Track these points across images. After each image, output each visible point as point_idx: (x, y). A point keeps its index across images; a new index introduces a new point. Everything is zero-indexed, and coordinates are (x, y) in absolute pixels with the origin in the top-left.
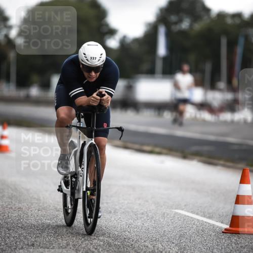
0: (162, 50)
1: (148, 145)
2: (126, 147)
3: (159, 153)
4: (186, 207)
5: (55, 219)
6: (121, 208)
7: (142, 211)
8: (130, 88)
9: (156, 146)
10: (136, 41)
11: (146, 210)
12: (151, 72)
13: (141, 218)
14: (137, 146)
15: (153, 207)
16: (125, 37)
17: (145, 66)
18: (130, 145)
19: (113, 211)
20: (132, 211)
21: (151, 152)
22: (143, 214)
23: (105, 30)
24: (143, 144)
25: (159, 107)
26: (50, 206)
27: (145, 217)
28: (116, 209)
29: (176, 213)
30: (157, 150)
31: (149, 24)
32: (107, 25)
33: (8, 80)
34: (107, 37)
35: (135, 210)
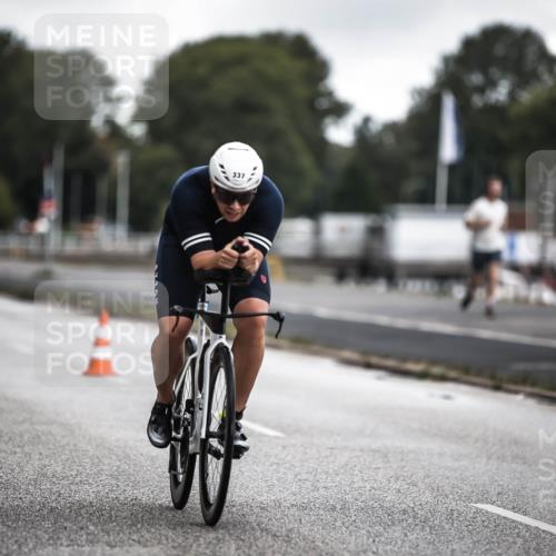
0: (449, 150)
1: (417, 360)
2: (368, 366)
3: (442, 378)
4: (500, 498)
6: (356, 499)
7: (404, 506)
8: (377, 233)
9: (434, 362)
10: (392, 127)
11: (412, 505)
12: (425, 199)
13: (401, 521)
14: (391, 363)
15: (427, 497)
16: (367, 120)
17: (412, 186)
18: (374, 360)
19: (339, 507)
20: (382, 507)
21: (422, 376)
22: (405, 512)
23: (324, 103)
24: (405, 359)
25: (440, 275)
27: (410, 521)
28: (345, 502)
29: (478, 511)
30: (436, 370)
31: (419, 92)
32: (330, 94)
33: (112, 216)
34: (328, 121)
35: (386, 505)
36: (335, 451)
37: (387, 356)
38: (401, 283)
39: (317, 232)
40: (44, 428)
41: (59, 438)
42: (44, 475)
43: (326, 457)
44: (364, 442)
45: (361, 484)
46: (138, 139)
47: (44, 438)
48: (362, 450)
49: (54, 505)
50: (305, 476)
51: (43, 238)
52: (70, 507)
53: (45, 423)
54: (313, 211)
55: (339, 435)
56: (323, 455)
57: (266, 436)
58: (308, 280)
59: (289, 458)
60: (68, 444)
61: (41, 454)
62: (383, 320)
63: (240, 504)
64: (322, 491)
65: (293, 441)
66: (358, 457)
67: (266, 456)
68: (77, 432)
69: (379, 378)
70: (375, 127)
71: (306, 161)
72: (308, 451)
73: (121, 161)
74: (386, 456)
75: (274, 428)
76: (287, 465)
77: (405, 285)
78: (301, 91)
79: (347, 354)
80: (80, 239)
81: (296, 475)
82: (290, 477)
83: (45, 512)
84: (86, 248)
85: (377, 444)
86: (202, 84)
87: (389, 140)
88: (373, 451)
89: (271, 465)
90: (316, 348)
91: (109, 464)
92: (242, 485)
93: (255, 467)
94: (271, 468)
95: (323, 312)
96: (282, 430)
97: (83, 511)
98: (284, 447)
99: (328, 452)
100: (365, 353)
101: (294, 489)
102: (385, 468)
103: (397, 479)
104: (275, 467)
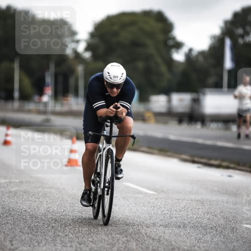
0: (228, 64)
1: (216, 159)
2: (194, 162)
3: (228, 168)
5: (125, 233)
6: (190, 223)
8: (196, 101)
9: (224, 160)
10: (202, 53)
11: (215, 225)
12: (217, 86)
13: (210, 233)
14: (204, 160)
15: (222, 221)
16: (191, 50)
17: (212, 80)
18: (196, 159)
19: (182, 226)
20: (201, 226)
21: (218, 166)
22: (212, 228)
23: (171, 43)
24: (210, 159)
25: (225, 120)
26: (119, 221)
27: (214, 232)
28: (185, 224)
29: (245, 228)
30: (225, 164)
31: (214, 37)
32: (174, 38)
33: (76, 94)
34: (173, 50)
35: (203, 225)
36: (180, 201)
37: (202, 157)
38: (208, 124)
39: (169, 101)
40: (48, 190)
41: (55, 195)
42: (49, 211)
43: (176, 203)
44: (193, 197)
45: (192, 216)
46: (87, 59)
47: (48, 195)
48: (192, 200)
49: (54, 225)
50: (166, 212)
51: (46, 104)
52: (61, 226)
53: (49, 188)
54: (167, 92)
55: (181, 193)
56: (174, 202)
57: (148, 193)
58: (165, 123)
59: (159, 204)
60: (59, 197)
61: (47, 202)
62: (200, 141)
63: (137, 225)
64: (174, 219)
65: (160, 196)
66: (190, 203)
67: (148, 203)
68: (63, 192)
69: (199, 167)
70: (194, 53)
71: (163, 69)
72: (167, 200)
73: (80, 69)
74: (203, 203)
75: (151, 190)
76: (158, 207)
77: (210, 125)
78: (161, 37)
79: (184, 157)
80: (62, 105)
81: (162, 212)
82: (159, 212)
83: (50, 228)
84: (65, 108)
85: (199, 198)
86: (116, 34)
87: (201, 59)
88: (196, 200)
89: (151, 207)
90: (169, 154)
91: (78, 207)
92: (138, 216)
93: (143, 208)
94: (151, 209)
95: (172, 137)
96: (156, 191)
97: (67, 228)
98: (156, 199)
99: (177, 201)
100: (192, 156)
101: (162, 218)
102: (202, 209)
103: (208, 213)
104: (153, 208)
